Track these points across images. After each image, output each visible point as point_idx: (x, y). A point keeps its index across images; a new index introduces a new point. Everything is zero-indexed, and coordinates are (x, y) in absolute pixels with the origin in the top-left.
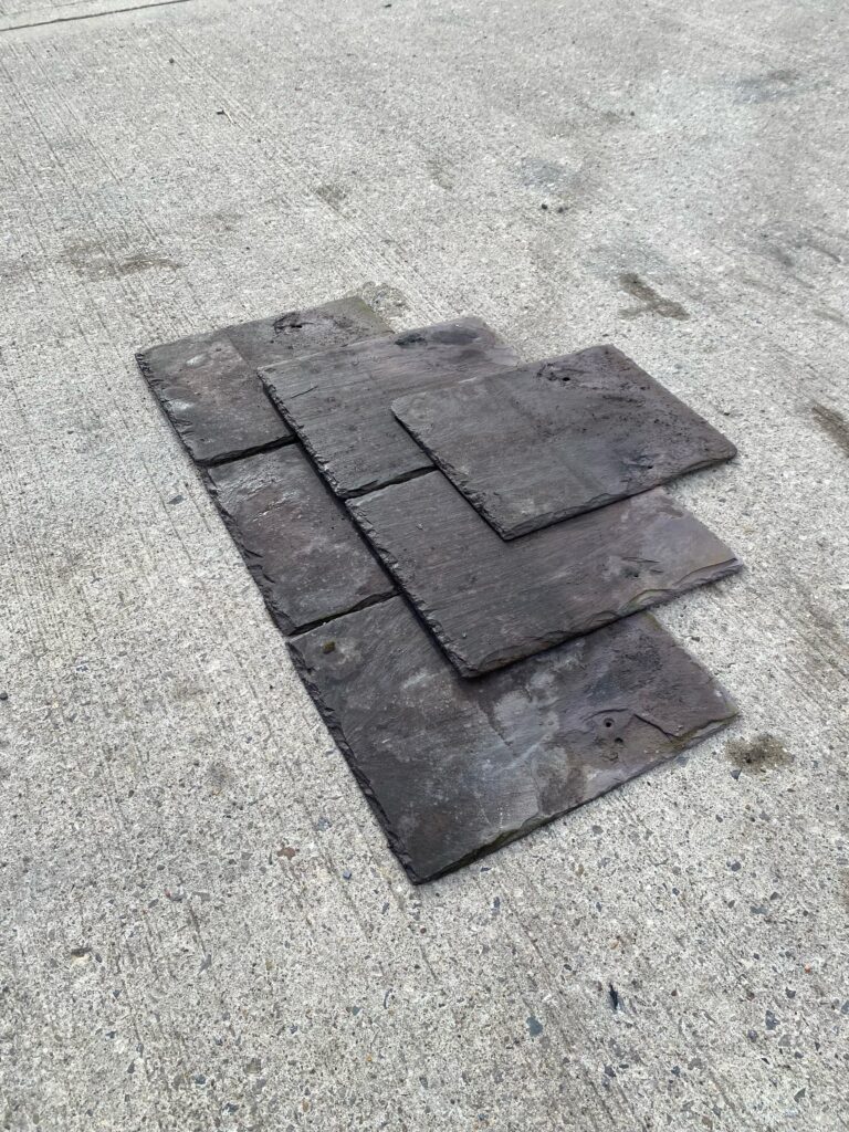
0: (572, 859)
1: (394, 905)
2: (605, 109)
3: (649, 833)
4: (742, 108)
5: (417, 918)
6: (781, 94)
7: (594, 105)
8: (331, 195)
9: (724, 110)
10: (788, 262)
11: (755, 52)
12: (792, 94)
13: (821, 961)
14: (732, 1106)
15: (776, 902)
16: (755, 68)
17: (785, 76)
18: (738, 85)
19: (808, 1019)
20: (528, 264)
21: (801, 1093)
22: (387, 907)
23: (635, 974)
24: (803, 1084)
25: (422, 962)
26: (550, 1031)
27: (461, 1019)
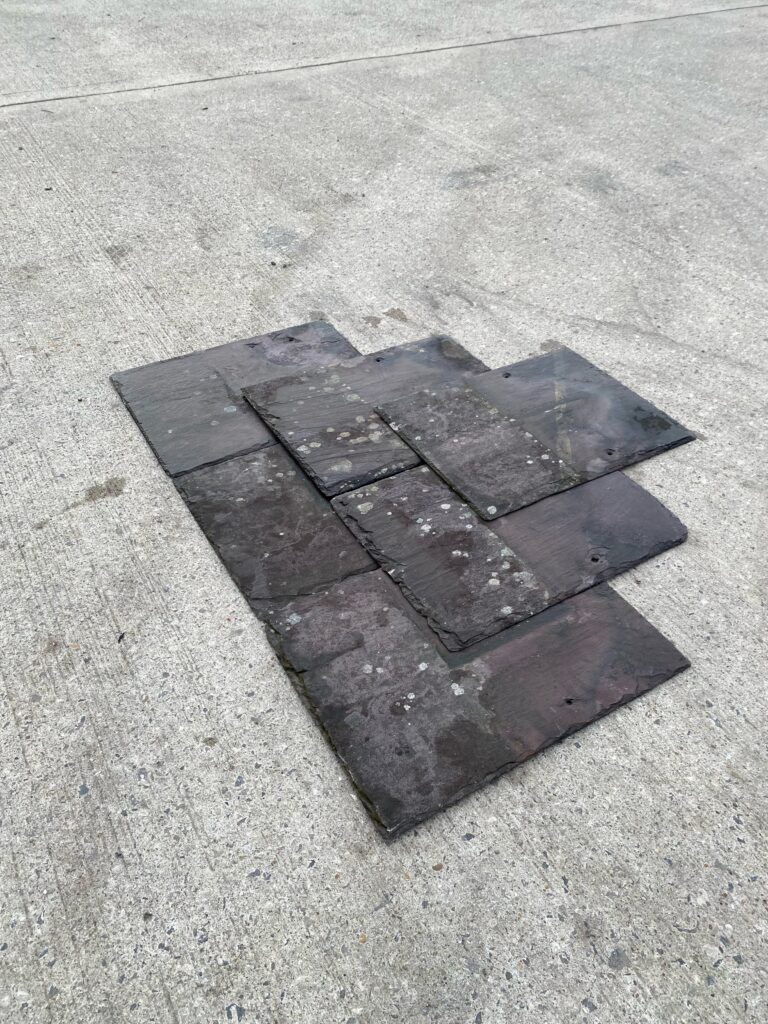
0: (142, 692)
1: (13, 723)
2: (345, 191)
3: (201, 676)
4: (446, 193)
5: (26, 729)
6: (477, 183)
7: (337, 189)
8: (116, 253)
9: (433, 194)
10: (436, 306)
11: (471, 150)
12: (486, 183)
13: (285, 746)
14: (196, 829)
15: (269, 714)
16: (468, 163)
17: (486, 170)
18: (449, 175)
19: (263, 780)
20: (248, 305)
21: (243, 821)
22: (8, 724)
23: (160, 759)
24: (246, 815)
25: (21, 756)
26: (93, 793)
27: (35, 787)
